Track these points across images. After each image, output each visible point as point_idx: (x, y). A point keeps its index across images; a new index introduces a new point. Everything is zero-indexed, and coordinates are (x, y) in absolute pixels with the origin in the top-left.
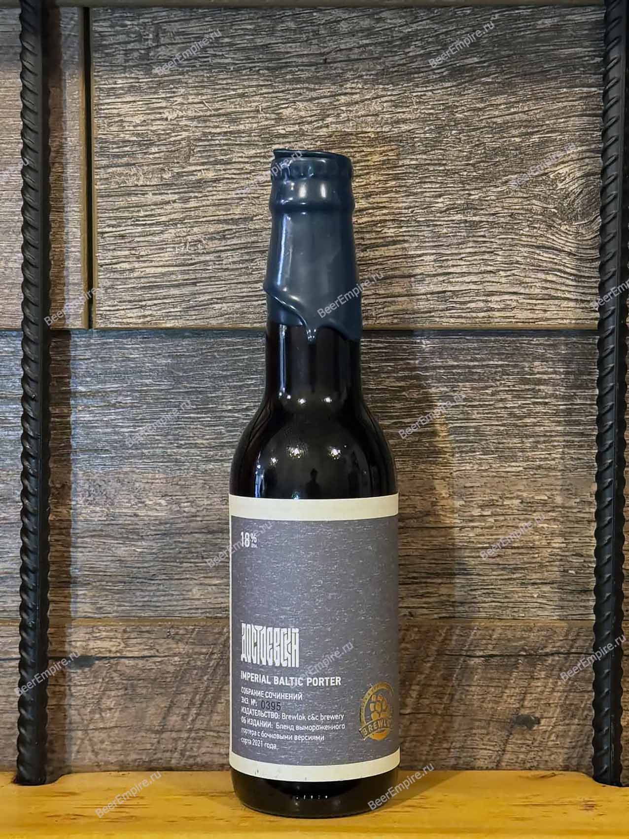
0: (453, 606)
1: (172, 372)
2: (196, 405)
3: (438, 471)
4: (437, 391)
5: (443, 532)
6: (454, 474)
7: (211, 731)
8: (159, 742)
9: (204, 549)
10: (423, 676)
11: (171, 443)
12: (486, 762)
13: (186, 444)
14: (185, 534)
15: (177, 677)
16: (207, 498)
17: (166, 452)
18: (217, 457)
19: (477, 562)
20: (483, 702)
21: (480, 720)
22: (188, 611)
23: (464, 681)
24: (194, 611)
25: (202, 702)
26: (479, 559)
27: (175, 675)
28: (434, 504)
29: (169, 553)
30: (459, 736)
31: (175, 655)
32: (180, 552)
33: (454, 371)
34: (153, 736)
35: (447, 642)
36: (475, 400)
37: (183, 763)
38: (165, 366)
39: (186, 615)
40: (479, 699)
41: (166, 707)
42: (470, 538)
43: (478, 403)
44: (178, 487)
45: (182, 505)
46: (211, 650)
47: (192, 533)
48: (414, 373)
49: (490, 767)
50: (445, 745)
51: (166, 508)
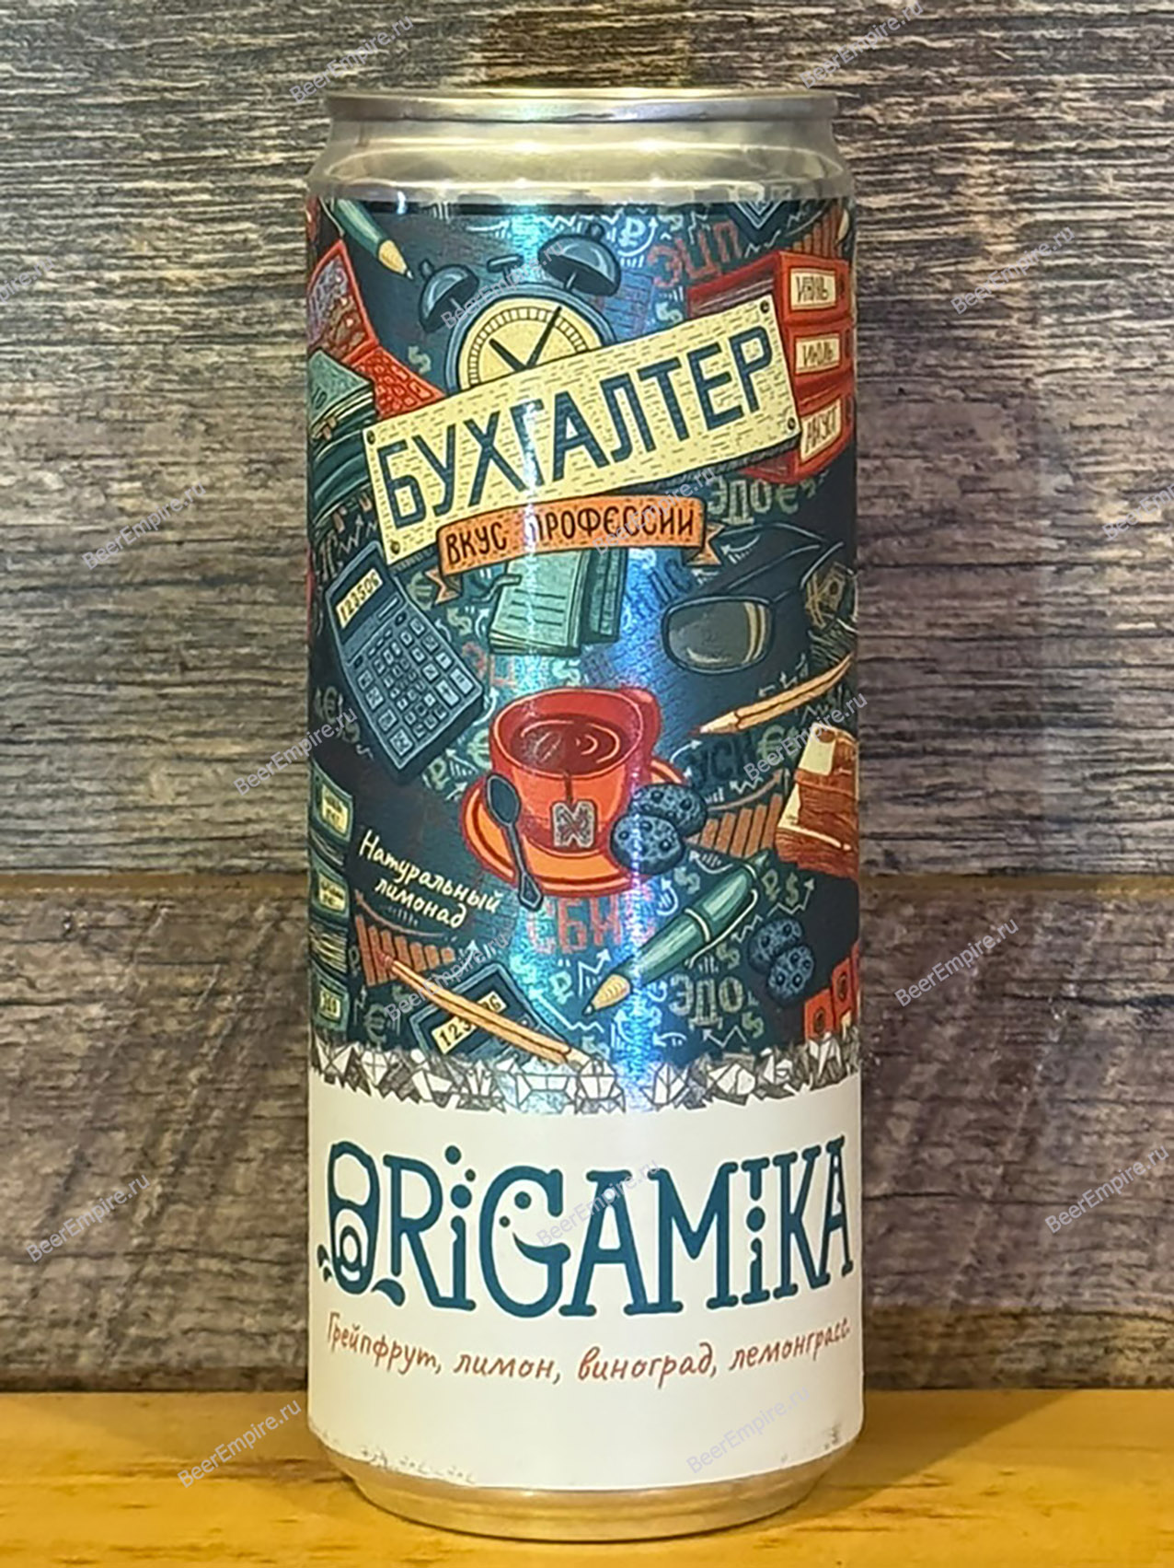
0: (1033, 834)
1: (80, 39)
2: (163, 150)
3: (985, 373)
4: (979, 101)
5: (1001, 581)
6: (1039, 383)
7: (213, 1255)
8: (34, 1293)
9: (189, 637)
10: (934, 1068)
11: (78, 280)
12: (1147, 1359)
13: (126, 282)
14: (122, 587)
15: (94, 1073)
16: (200, 463)
17: (61, 310)
18: (233, 328)
19: (1116, 684)
20: (1136, 1157)
21: (1125, 1220)
22: (134, 849)
23: (1068, 1086)
24: (155, 850)
25: (182, 1161)
26: (1123, 672)
27: (92, 1064)
28: (968, 485)
29: (71, 652)
30: (1053, 1274)
31: (90, 997)
32: (106, 651)
33: (1037, 34)
34: (16, 1271)
35: (1014, 952)
36: (1107, 130)
37: (115, 1365)
38: (57, 16)
39: (129, 863)
40: (1120, 1146)
41: (58, 1174)
42: (1091, 600)
43: (1117, 143)
44: (100, 428)
45: (115, 487)
46: (212, 981)
47: (145, 583)
48: (900, 41)
49: (1158, 1377)
50: (1007, 1303)
51: (56, 495)
